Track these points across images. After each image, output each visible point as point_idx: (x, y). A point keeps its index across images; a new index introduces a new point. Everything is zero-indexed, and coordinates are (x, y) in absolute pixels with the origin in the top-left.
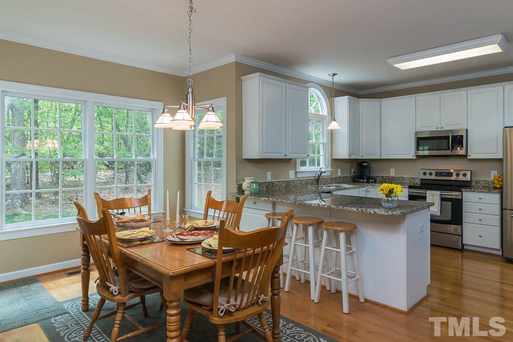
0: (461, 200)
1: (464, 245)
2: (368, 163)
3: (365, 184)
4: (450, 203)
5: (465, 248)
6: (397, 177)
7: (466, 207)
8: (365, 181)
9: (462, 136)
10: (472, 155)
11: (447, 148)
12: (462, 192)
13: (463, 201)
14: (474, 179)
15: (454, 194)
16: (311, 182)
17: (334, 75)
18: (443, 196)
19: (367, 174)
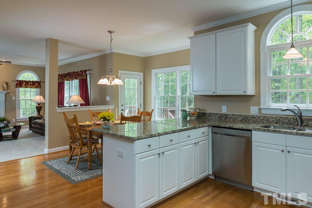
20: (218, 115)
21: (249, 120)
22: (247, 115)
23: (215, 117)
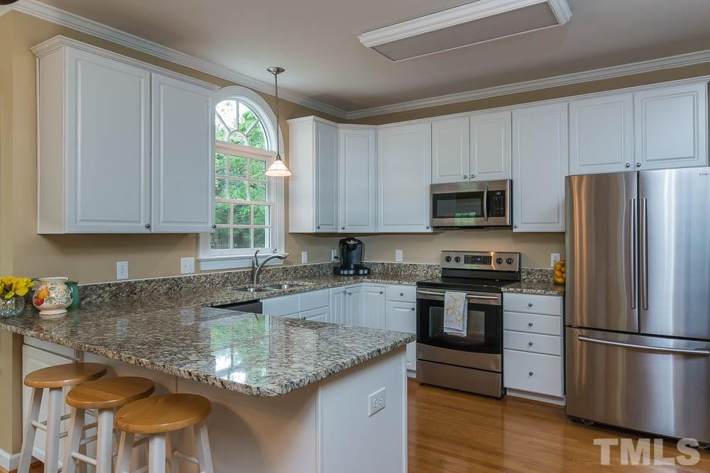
0: (502, 307)
1: (505, 389)
2: (355, 240)
3: (352, 278)
4: (483, 313)
5: (508, 394)
6: (405, 266)
7: (509, 320)
8: (352, 272)
9: (503, 193)
10: (520, 227)
11: (480, 214)
12: (502, 293)
13: (505, 308)
14: (524, 267)
15: (490, 298)
16: (236, 279)
17: (279, 71)
18: (472, 301)
19: (355, 261)
20: (108, 288)
21: (181, 288)
22: (178, 278)
23: (100, 296)
